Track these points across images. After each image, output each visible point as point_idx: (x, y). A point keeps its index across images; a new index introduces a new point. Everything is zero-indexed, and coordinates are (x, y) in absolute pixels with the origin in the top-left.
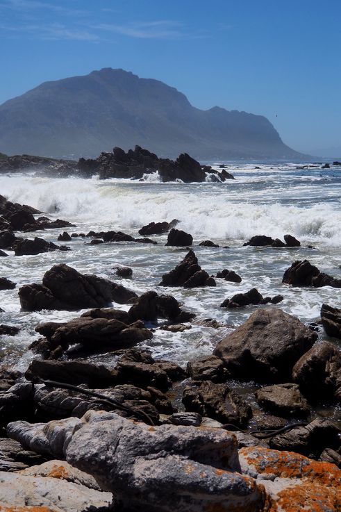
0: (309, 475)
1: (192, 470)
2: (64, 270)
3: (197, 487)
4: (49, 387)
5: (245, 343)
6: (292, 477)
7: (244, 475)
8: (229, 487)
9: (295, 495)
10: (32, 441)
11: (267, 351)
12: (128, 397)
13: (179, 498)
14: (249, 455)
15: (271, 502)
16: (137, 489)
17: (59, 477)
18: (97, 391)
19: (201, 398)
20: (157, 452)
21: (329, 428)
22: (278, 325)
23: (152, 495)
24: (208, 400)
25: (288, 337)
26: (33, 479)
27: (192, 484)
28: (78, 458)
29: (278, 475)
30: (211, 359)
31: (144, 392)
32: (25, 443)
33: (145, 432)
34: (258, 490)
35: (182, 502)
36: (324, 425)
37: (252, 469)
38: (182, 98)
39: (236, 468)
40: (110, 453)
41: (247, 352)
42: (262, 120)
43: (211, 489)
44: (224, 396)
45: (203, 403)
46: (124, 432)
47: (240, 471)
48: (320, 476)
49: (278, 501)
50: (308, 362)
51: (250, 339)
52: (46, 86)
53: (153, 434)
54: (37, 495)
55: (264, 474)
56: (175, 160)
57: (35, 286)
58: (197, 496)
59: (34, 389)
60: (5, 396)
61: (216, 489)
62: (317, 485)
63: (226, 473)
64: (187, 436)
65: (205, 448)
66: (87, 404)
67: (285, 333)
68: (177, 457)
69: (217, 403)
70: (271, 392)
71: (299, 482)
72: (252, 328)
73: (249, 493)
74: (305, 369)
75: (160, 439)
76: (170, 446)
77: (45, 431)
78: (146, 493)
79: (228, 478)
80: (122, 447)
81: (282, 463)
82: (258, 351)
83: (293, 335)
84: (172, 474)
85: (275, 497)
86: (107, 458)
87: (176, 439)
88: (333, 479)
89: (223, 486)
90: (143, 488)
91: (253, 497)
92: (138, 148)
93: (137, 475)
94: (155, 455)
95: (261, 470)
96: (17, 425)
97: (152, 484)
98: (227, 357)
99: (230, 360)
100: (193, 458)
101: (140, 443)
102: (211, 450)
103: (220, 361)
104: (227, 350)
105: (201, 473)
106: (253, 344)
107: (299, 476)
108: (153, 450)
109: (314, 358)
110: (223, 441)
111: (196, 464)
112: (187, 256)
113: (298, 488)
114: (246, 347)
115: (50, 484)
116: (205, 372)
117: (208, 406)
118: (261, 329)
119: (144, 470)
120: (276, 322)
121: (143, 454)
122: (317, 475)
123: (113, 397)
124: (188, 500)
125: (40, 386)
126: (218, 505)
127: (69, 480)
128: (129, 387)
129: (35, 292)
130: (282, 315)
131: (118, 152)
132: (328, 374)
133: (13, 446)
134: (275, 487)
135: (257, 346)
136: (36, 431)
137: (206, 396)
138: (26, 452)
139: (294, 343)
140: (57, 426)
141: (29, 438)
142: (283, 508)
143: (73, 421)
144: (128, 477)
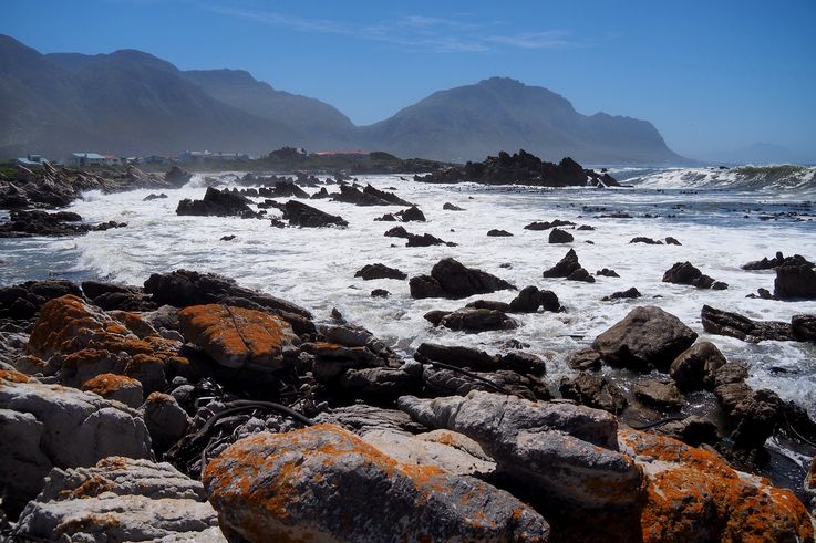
0: (686, 460)
1: (571, 445)
2: (451, 264)
3: (577, 461)
4: (436, 368)
5: (623, 338)
6: (670, 461)
7: (622, 454)
8: (607, 464)
9: (672, 478)
10: (420, 414)
11: (645, 347)
12: (508, 382)
13: (559, 469)
14: (628, 438)
15: (649, 482)
16: (520, 458)
17: (447, 444)
18: (480, 374)
19: (578, 388)
20: (539, 426)
21: (706, 424)
22: (658, 323)
23: (534, 465)
24: (585, 390)
25: (667, 335)
26: (424, 443)
27: (572, 457)
28: (466, 426)
29: (656, 458)
30: (588, 352)
31: (523, 379)
32: (414, 415)
33: (528, 407)
34: (637, 469)
35: (562, 474)
36: (701, 420)
37: (630, 450)
38: (566, 104)
39: (615, 447)
40: (495, 424)
41: (625, 348)
42: (647, 125)
43: (591, 464)
44: (601, 388)
45: (580, 392)
46: (508, 406)
47: (618, 451)
48: (699, 463)
49: (655, 481)
50: (687, 360)
51: (629, 335)
52: (438, 95)
53: (536, 409)
54: (428, 457)
55: (642, 456)
56: (558, 164)
57: (424, 277)
58: (578, 469)
59: (422, 369)
60: (396, 373)
61: (595, 464)
62: (695, 470)
63: (605, 450)
64: (568, 414)
65: (586, 426)
66: (470, 386)
67: (664, 331)
68: (559, 432)
69: (593, 393)
70: (647, 386)
71: (677, 466)
72: (630, 325)
73: (627, 471)
74: (683, 366)
75: (543, 414)
76: (552, 422)
77: (432, 406)
78: (528, 462)
79: (607, 455)
80: (507, 420)
81: (660, 448)
82: (636, 347)
83: (673, 333)
84: (553, 447)
85: (652, 478)
86: (493, 428)
87: (558, 416)
88: (711, 466)
89: (602, 462)
90: (526, 457)
91: (630, 475)
92: (523, 152)
93: (520, 445)
94: (538, 429)
95: (639, 452)
96: (407, 399)
97: (534, 454)
98: (604, 351)
99: (608, 354)
100: (574, 434)
101: (524, 417)
102: (591, 429)
103: (598, 355)
104: (604, 344)
105: (581, 448)
106: (631, 340)
107: (677, 461)
108: (535, 424)
109: (693, 356)
110: (603, 421)
111: (577, 440)
112: (568, 254)
113: (675, 471)
114: (624, 342)
115: (439, 449)
116: (582, 364)
117: (584, 396)
118: (640, 326)
119: (526, 441)
120: (655, 320)
121: (526, 427)
122: (695, 461)
123: (494, 381)
124: (568, 472)
125: (428, 366)
126: (597, 478)
127: (456, 447)
128: (510, 373)
129: (423, 283)
130: (661, 313)
131: (504, 155)
132: (707, 373)
133: (404, 417)
134: (653, 469)
135: (635, 342)
136: (423, 406)
137: (583, 386)
138: (414, 424)
139: (673, 341)
140: (443, 402)
141: (417, 411)
142: (660, 488)
143: (457, 399)
144: (512, 446)
